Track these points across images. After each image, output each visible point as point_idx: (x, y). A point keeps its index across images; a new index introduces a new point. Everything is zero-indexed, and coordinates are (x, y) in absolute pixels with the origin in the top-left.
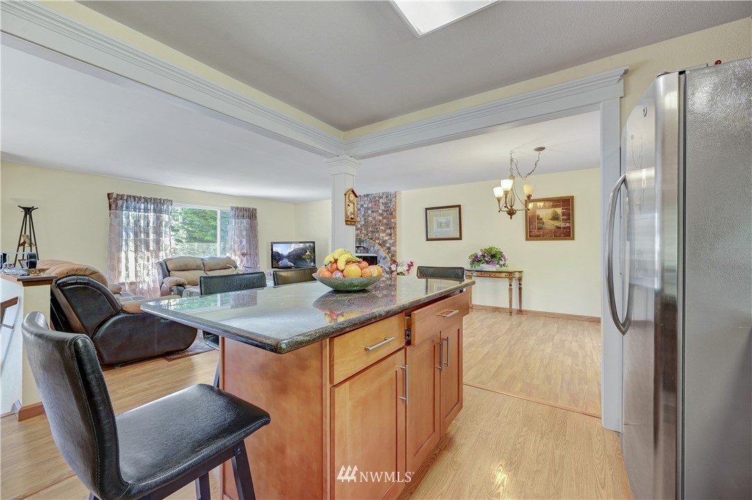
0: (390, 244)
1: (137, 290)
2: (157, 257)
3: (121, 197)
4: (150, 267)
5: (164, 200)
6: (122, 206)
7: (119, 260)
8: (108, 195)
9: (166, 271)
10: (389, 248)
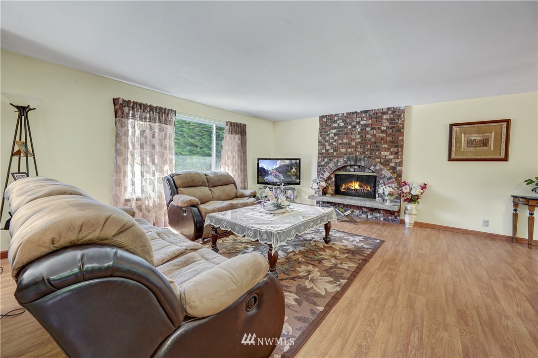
0: (396, 163)
1: (144, 207)
2: (162, 171)
3: (127, 103)
4: (156, 182)
5: (169, 110)
6: (128, 114)
7: (125, 173)
8: (114, 100)
9: (174, 187)
10: (394, 168)
